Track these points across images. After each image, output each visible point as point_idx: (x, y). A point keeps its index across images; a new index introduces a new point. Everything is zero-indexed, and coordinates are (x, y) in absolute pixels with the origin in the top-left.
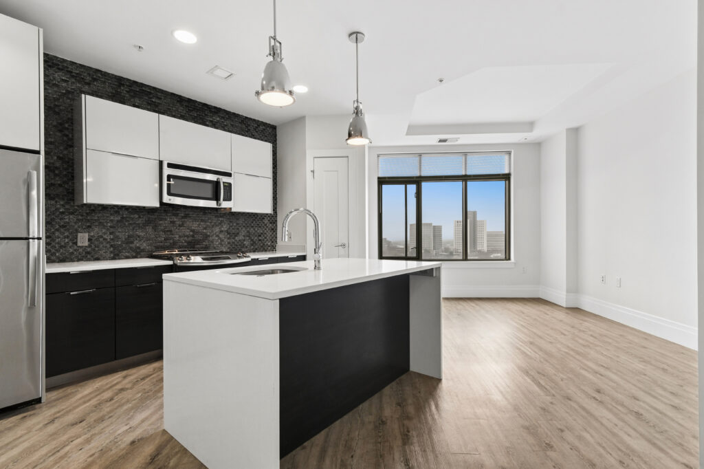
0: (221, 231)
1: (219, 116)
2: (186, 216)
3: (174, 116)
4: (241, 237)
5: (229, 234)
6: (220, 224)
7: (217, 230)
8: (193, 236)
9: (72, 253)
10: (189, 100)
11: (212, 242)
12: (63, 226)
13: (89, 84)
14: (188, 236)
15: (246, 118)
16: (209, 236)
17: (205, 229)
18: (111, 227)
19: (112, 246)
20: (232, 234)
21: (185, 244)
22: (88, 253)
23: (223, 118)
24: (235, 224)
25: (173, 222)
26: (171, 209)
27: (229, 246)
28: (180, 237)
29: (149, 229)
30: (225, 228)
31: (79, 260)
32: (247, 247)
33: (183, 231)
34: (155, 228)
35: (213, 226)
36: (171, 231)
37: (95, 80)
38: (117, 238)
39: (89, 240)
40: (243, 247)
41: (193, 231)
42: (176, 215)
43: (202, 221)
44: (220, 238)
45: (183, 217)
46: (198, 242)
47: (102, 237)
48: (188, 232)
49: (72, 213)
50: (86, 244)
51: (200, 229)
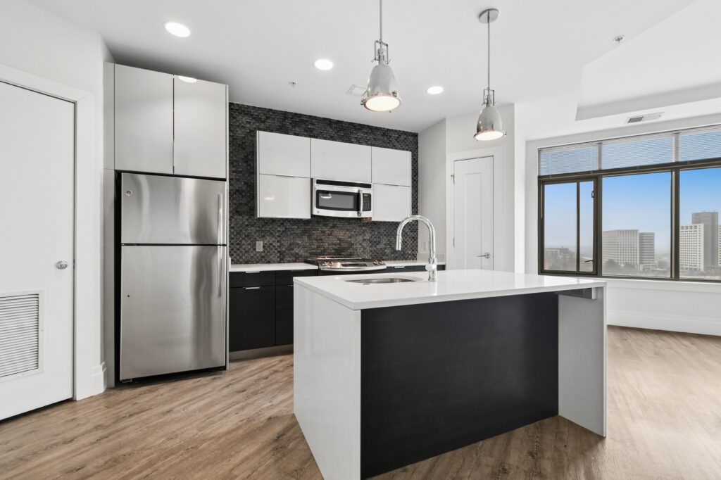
0: (364, 240)
1: (363, 132)
2: (334, 226)
3: (325, 138)
4: (382, 246)
5: (371, 242)
6: (363, 233)
7: (360, 238)
8: (340, 244)
9: (253, 257)
10: (338, 122)
11: (356, 250)
12: (247, 236)
13: (264, 122)
14: (335, 244)
15: (388, 130)
16: (353, 244)
17: (350, 237)
18: (278, 236)
19: (279, 252)
20: (374, 243)
21: (333, 251)
22: (263, 257)
23: (366, 133)
24: (376, 233)
25: (323, 232)
26: (322, 220)
27: (371, 253)
28: (329, 245)
29: (305, 238)
30: (367, 237)
31: (257, 262)
32: (387, 255)
33: (330, 242)
34: (309, 237)
35: (357, 235)
36: (322, 240)
37: (268, 118)
38: (282, 244)
39: (264, 247)
40: (384, 255)
41: (339, 239)
42: (326, 225)
43: (348, 230)
44: (363, 247)
45: (331, 228)
46: (344, 249)
47: (271, 244)
48: (336, 241)
49: (253, 226)
50: (262, 250)
51: (346, 238)
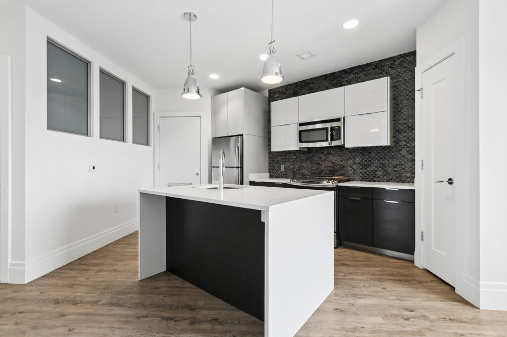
0: (355, 163)
2: (328, 154)
3: (321, 90)
4: (373, 168)
5: (361, 165)
6: (354, 157)
7: (351, 162)
8: (333, 167)
9: (279, 174)
10: (332, 74)
11: (347, 171)
12: (277, 162)
13: (285, 94)
14: (329, 167)
16: (344, 167)
17: (342, 161)
18: (293, 162)
19: (293, 172)
20: (364, 166)
21: (328, 172)
22: (284, 174)
24: (367, 157)
25: (321, 158)
26: (320, 150)
27: (361, 175)
28: (325, 167)
29: (308, 163)
30: (358, 160)
31: (282, 178)
32: (379, 177)
33: (325, 165)
34: (311, 162)
35: (348, 160)
36: (319, 163)
37: (287, 90)
38: (294, 167)
39: (285, 168)
40: (375, 177)
41: (333, 163)
42: (322, 153)
43: (340, 156)
44: (353, 169)
45: (327, 154)
46: (336, 171)
47: (289, 167)
48: (330, 164)
49: (279, 156)
50: (284, 170)
51: (338, 162)
